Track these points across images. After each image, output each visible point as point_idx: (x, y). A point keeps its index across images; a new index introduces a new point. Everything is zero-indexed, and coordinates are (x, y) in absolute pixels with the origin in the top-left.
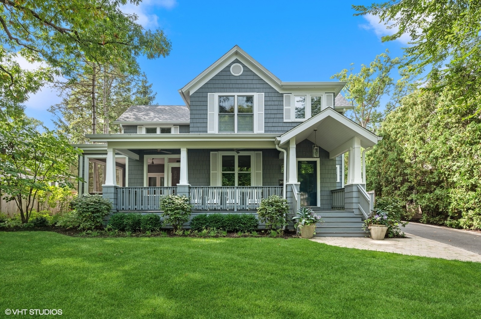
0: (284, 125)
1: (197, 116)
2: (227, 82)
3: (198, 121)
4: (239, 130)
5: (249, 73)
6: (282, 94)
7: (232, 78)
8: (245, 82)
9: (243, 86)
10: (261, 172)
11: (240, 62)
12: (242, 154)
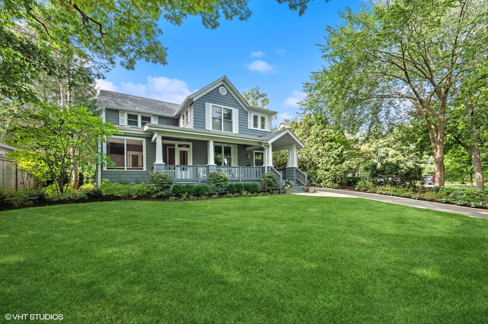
0: (249, 130)
1: (198, 117)
2: (217, 97)
3: (199, 120)
4: (224, 130)
5: (230, 95)
6: (247, 112)
7: (220, 95)
8: (228, 100)
9: (226, 102)
10: (237, 157)
11: (225, 87)
12: (226, 145)
